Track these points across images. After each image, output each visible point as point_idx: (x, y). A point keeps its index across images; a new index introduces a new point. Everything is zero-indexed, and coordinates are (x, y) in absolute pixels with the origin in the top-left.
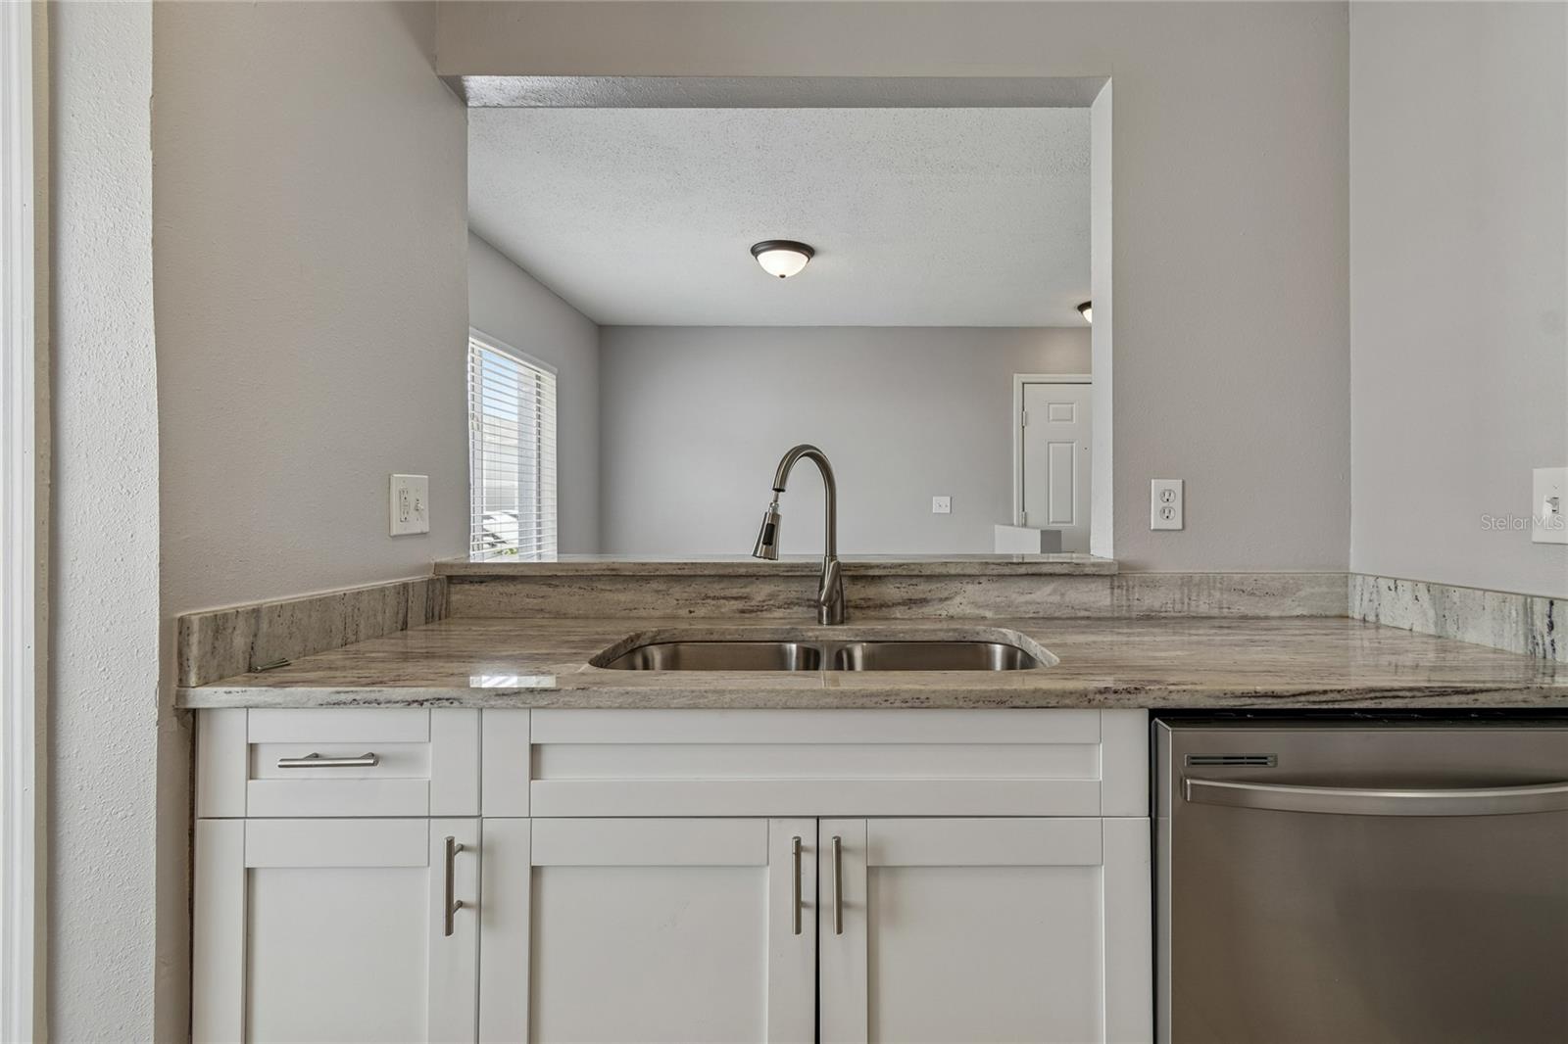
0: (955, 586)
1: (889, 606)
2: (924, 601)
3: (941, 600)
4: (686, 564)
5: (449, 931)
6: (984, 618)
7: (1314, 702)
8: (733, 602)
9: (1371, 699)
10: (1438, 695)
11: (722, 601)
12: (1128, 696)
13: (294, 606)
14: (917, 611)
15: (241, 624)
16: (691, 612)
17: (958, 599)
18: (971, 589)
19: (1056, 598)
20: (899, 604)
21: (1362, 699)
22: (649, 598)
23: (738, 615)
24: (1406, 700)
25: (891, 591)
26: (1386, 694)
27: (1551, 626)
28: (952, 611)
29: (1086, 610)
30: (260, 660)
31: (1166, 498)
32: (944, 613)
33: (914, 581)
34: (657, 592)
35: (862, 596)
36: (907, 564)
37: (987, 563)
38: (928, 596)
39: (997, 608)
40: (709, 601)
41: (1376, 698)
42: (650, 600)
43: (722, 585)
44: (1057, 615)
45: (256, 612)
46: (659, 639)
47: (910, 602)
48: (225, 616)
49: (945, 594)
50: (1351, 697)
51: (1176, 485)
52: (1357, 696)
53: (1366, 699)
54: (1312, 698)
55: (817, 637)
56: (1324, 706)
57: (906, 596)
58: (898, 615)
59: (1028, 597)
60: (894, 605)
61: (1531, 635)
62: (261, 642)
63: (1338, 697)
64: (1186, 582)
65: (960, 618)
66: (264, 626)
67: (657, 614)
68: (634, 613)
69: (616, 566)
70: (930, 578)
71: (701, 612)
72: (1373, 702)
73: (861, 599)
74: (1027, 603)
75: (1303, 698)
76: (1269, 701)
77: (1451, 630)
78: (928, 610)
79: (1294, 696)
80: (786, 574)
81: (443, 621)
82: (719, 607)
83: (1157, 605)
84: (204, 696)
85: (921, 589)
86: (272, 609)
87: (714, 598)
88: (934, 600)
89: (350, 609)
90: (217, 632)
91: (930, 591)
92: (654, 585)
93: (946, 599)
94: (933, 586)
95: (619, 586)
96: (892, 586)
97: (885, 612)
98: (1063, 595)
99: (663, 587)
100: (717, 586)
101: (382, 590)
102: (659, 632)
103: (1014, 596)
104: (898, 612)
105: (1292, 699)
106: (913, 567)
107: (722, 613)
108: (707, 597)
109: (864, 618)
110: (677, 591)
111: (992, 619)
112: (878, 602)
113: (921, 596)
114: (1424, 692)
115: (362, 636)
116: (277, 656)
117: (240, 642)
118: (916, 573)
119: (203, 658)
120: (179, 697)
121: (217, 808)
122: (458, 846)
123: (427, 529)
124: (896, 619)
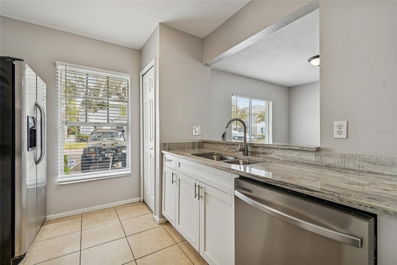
0: (273, 150)
2: (266, 153)
5: (172, 184)
6: (279, 159)
7: (266, 181)
8: (234, 150)
9: (280, 184)
10: (300, 188)
13: (175, 143)
14: (265, 156)
15: (167, 144)
17: (273, 154)
18: (277, 151)
19: (298, 156)
20: (261, 153)
21: (278, 183)
22: (224, 147)
24: (290, 187)
25: (260, 150)
26: (284, 184)
28: (272, 157)
29: (307, 161)
30: (170, 149)
31: (340, 127)
33: (264, 148)
34: (224, 146)
35: (255, 151)
36: (262, 144)
37: (278, 145)
38: (267, 152)
39: (283, 157)
41: (281, 184)
42: (224, 148)
43: (233, 146)
44: (299, 161)
45: (169, 143)
46: (218, 154)
47: (264, 153)
48: (165, 143)
49: (271, 152)
50: (275, 182)
51: (344, 123)
52: (277, 182)
53: (279, 184)
54: (266, 180)
56: (269, 183)
57: (263, 152)
58: (261, 156)
59: (291, 155)
60: (260, 153)
62: (170, 147)
63: (272, 181)
64: (344, 156)
65: (274, 159)
66: (170, 145)
67: (225, 150)
68: (222, 150)
69: (219, 141)
70: (267, 148)
71: (230, 151)
72: (281, 185)
74: (290, 157)
75: (264, 179)
76: (257, 178)
78: (267, 155)
79: (262, 178)
81: (202, 149)
82: (232, 150)
83: (332, 163)
84: (163, 152)
85: (265, 151)
86: (171, 143)
87: (232, 148)
88: (268, 153)
89: (184, 144)
91: (267, 151)
92: (224, 145)
93: (271, 153)
94: (268, 150)
95: (220, 145)
97: (258, 155)
98: (300, 156)
100: (232, 146)
101: (190, 142)
102: (218, 153)
103: (287, 154)
104: (261, 155)
106: (262, 145)
108: (231, 148)
109: (255, 156)
110: (227, 147)
111: (282, 160)
112: (257, 152)
113: (266, 152)
114: (295, 186)
115: (186, 148)
116: (172, 149)
117: (167, 146)
118: (263, 146)
119: (163, 147)
120: (161, 151)
121: (164, 164)
122: (174, 173)
123: (200, 134)
124: (261, 157)
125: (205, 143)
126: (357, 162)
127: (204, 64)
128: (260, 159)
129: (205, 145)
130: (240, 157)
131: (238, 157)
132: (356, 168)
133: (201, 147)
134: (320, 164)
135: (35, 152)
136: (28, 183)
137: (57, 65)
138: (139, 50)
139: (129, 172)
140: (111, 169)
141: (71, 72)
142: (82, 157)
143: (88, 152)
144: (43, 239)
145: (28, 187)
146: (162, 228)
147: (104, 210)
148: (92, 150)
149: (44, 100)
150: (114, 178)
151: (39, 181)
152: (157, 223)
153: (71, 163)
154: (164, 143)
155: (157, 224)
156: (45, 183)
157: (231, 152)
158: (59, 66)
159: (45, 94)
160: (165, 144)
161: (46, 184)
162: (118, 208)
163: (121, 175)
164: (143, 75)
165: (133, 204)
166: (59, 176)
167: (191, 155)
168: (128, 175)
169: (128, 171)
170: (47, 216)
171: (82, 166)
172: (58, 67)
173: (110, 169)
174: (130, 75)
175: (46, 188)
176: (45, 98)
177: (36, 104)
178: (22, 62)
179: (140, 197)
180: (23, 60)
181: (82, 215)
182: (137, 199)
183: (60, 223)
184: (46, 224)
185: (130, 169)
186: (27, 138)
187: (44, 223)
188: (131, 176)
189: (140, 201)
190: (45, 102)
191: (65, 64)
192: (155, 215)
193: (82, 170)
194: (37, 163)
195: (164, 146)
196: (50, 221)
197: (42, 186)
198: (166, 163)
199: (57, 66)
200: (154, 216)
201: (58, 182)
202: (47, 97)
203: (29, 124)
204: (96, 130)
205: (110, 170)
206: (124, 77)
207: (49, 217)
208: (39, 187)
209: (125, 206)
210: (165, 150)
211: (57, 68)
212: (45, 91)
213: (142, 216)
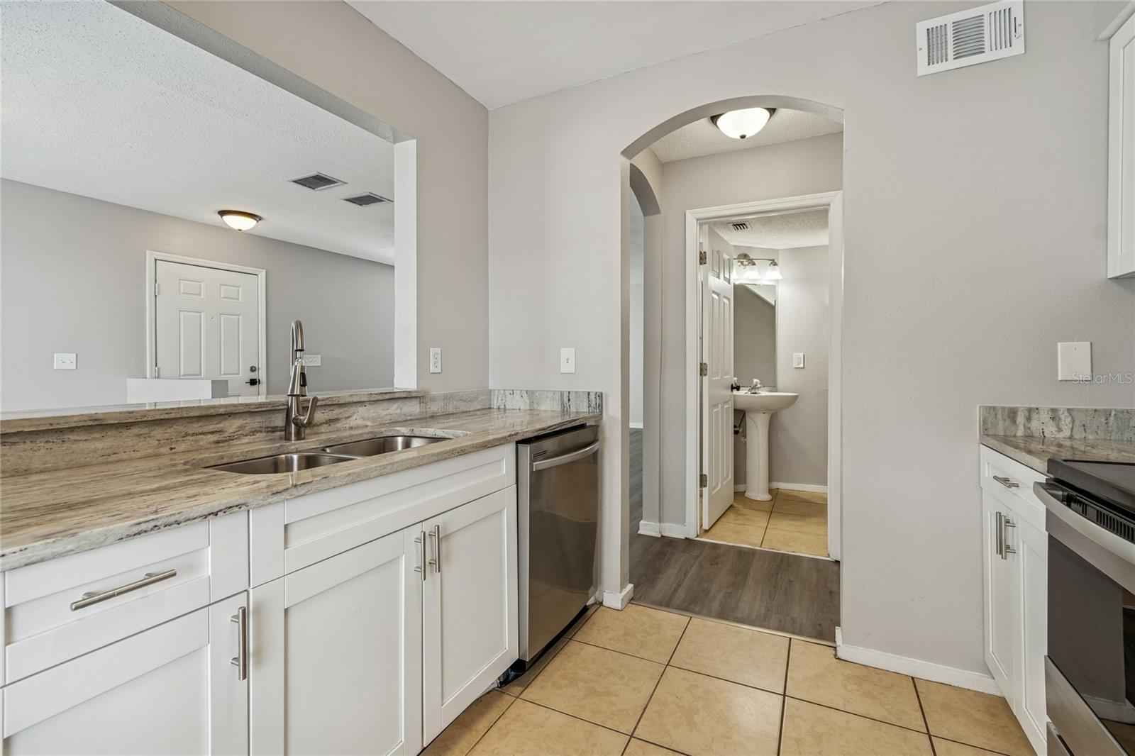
0: (352, 409)
1: (318, 426)
2: (337, 420)
3: (347, 418)
4: (172, 409)
6: (367, 426)
8: (209, 436)
11: (201, 436)
16: (171, 449)
17: (354, 417)
18: (361, 409)
19: (398, 411)
23: (213, 446)
27: (569, 400)
28: (352, 424)
29: (410, 416)
31: (435, 357)
32: (348, 426)
33: (332, 408)
34: (139, 436)
36: (332, 398)
37: (371, 394)
38: (340, 416)
39: (374, 420)
40: (188, 438)
42: (130, 443)
44: (399, 420)
49: (348, 415)
51: (438, 350)
54: (551, 428)
57: (327, 418)
58: (324, 431)
59: (387, 412)
61: (563, 404)
64: (446, 398)
65: (355, 428)
67: (138, 454)
69: (98, 417)
70: (340, 405)
71: (181, 447)
74: (387, 415)
75: (549, 429)
76: (543, 431)
77: (535, 406)
78: (339, 425)
80: (256, 410)
82: (197, 441)
83: (436, 409)
85: (336, 413)
87: (194, 434)
88: (342, 418)
92: (135, 430)
93: (349, 417)
94: (342, 410)
95: (96, 435)
96: (319, 413)
98: (401, 409)
99: (144, 431)
100: (196, 425)
103: (382, 411)
104: (324, 429)
106: (334, 399)
107: (201, 446)
110: (158, 432)
111: (371, 426)
113: (336, 417)
118: (336, 402)
124: (322, 433)
126: (455, 402)
132: (454, 411)
134: (425, 416)
157: (191, 448)
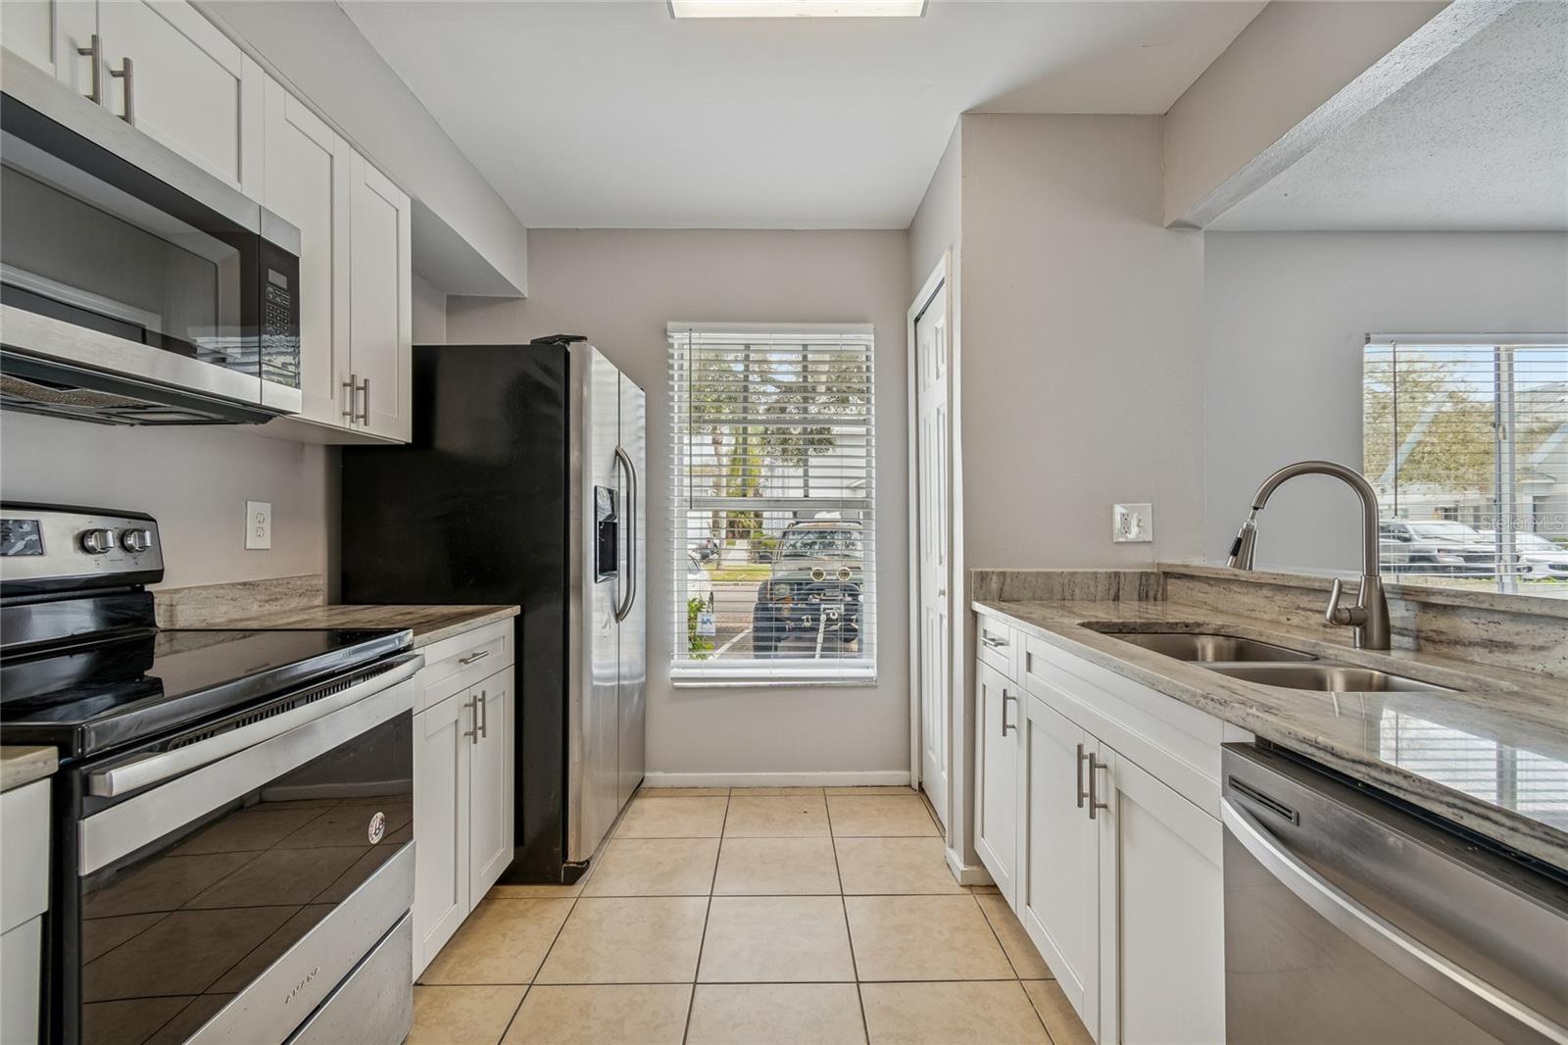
0: (1552, 631)
1: (1464, 645)
2: (1508, 646)
3: (1534, 649)
4: (1278, 575)
5: (1004, 734)
7: (1375, 779)
8: (1317, 615)
9: (1448, 805)
10: (1558, 845)
11: (1310, 613)
12: (1220, 707)
13: (1026, 574)
14: (1498, 657)
15: (994, 578)
16: (1288, 619)
17: (1559, 652)
20: (1477, 644)
21: (1434, 799)
22: (1262, 602)
23: (1321, 629)
24: (1504, 831)
25: (1467, 627)
26: (1471, 807)
28: (1550, 667)
30: (1006, 595)
32: (1539, 667)
33: (1496, 617)
34: (1267, 597)
35: (1434, 628)
38: (1516, 640)
40: (1299, 611)
41: (1454, 806)
42: (1262, 605)
43: (1310, 598)
45: (1004, 574)
46: (1223, 632)
47: (1491, 645)
48: (987, 573)
49: (1540, 642)
50: (1420, 791)
52: (1428, 793)
53: (1441, 802)
54: (1374, 773)
55: (1336, 656)
56: (1386, 789)
57: (1485, 635)
58: (1478, 660)
60: (1471, 644)
62: (1006, 588)
63: (1404, 784)
65: (1562, 679)
66: (1008, 581)
67: (1267, 617)
68: (1253, 614)
70: (1517, 616)
71: (1295, 620)
72: (1450, 810)
73: (1432, 631)
75: (1363, 769)
76: (1329, 757)
78: (1514, 659)
79: (1354, 761)
80: (1351, 592)
81: (1159, 603)
82: (1307, 618)
84: (977, 607)
85: (1506, 630)
86: (1011, 573)
87: (1304, 609)
88: (1523, 646)
89: (1066, 581)
90: (983, 579)
91: (1517, 634)
92: (1265, 592)
93: (1542, 648)
94: (1522, 627)
95: (1245, 590)
96: (1468, 621)
97: (1459, 651)
99: (1270, 594)
100: (1306, 598)
101: (1095, 573)
102: (1223, 626)
104: (1476, 654)
105: (1350, 764)
106: (1481, 598)
107: (1310, 625)
108: (1299, 608)
109: (1437, 654)
110: (1280, 599)
112: (1452, 638)
113: (1506, 638)
114: (1532, 829)
115: (1077, 597)
116: (1015, 597)
117: (994, 585)
118: (1486, 606)
119: (976, 589)
120: (971, 603)
121: (979, 655)
122: (1008, 695)
123: (1151, 540)
124: (1473, 663)
125: (1173, 580)
127: (1166, 225)
128: (1458, 676)
129: (1173, 586)
130: (1336, 652)
131: (1330, 651)
133: (1151, 594)
135: (613, 584)
136: (596, 671)
137: (672, 334)
138: (905, 230)
139: (872, 673)
140: (821, 657)
141: (703, 347)
142: (757, 609)
143: (771, 594)
144: (632, 834)
145: (595, 683)
146: (970, 902)
147: (788, 791)
148: (784, 590)
149: (640, 437)
150: (823, 687)
151: (624, 670)
152: (957, 881)
153: (704, 626)
154: (982, 572)
155: (954, 883)
156: (641, 676)
157: (1301, 624)
158: (676, 335)
159: (643, 422)
160: (983, 577)
161: (643, 679)
162: (833, 792)
163: (843, 679)
164: (917, 320)
165: (882, 791)
166: (675, 660)
167: (1083, 625)
168: (866, 685)
169: (868, 668)
170: (647, 774)
171: (756, 639)
172: (673, 337)
173: (817, 656)
174: (871, 326)
175: (643, 689)
176: (643, 434)
177: (617, 453)
178: (584, 342)
179: (909, 769)
180: (586, 339)
181: (730, 792)
182: (898, 776)
183: (674, 799)
184: (644, 797)
185: (874, 661)
186: (593, 548)
187: (638, 790)
188: (876, 687)
189: (910, 786)
190: (642, 443)
191: (689, 325)
192: (952, 847)
193: (757, 648)
194: (619, 615)
195: (981, 586)
196: (656, 791)
197: (634, 685)
198: (987, 653)
199: (670, 337)
200: (948, 849)
201: (672, 679)
202: (647, 428)
203: (598, 509)
204: (798, 523)
205: (817, 660)
206: (853, 336)
207: (654, 777)
208: (623, 685)
209: (857, 791)
210: (985, 599)
211: (670, 340)
212: (642, 412)
213: (905, 842)
